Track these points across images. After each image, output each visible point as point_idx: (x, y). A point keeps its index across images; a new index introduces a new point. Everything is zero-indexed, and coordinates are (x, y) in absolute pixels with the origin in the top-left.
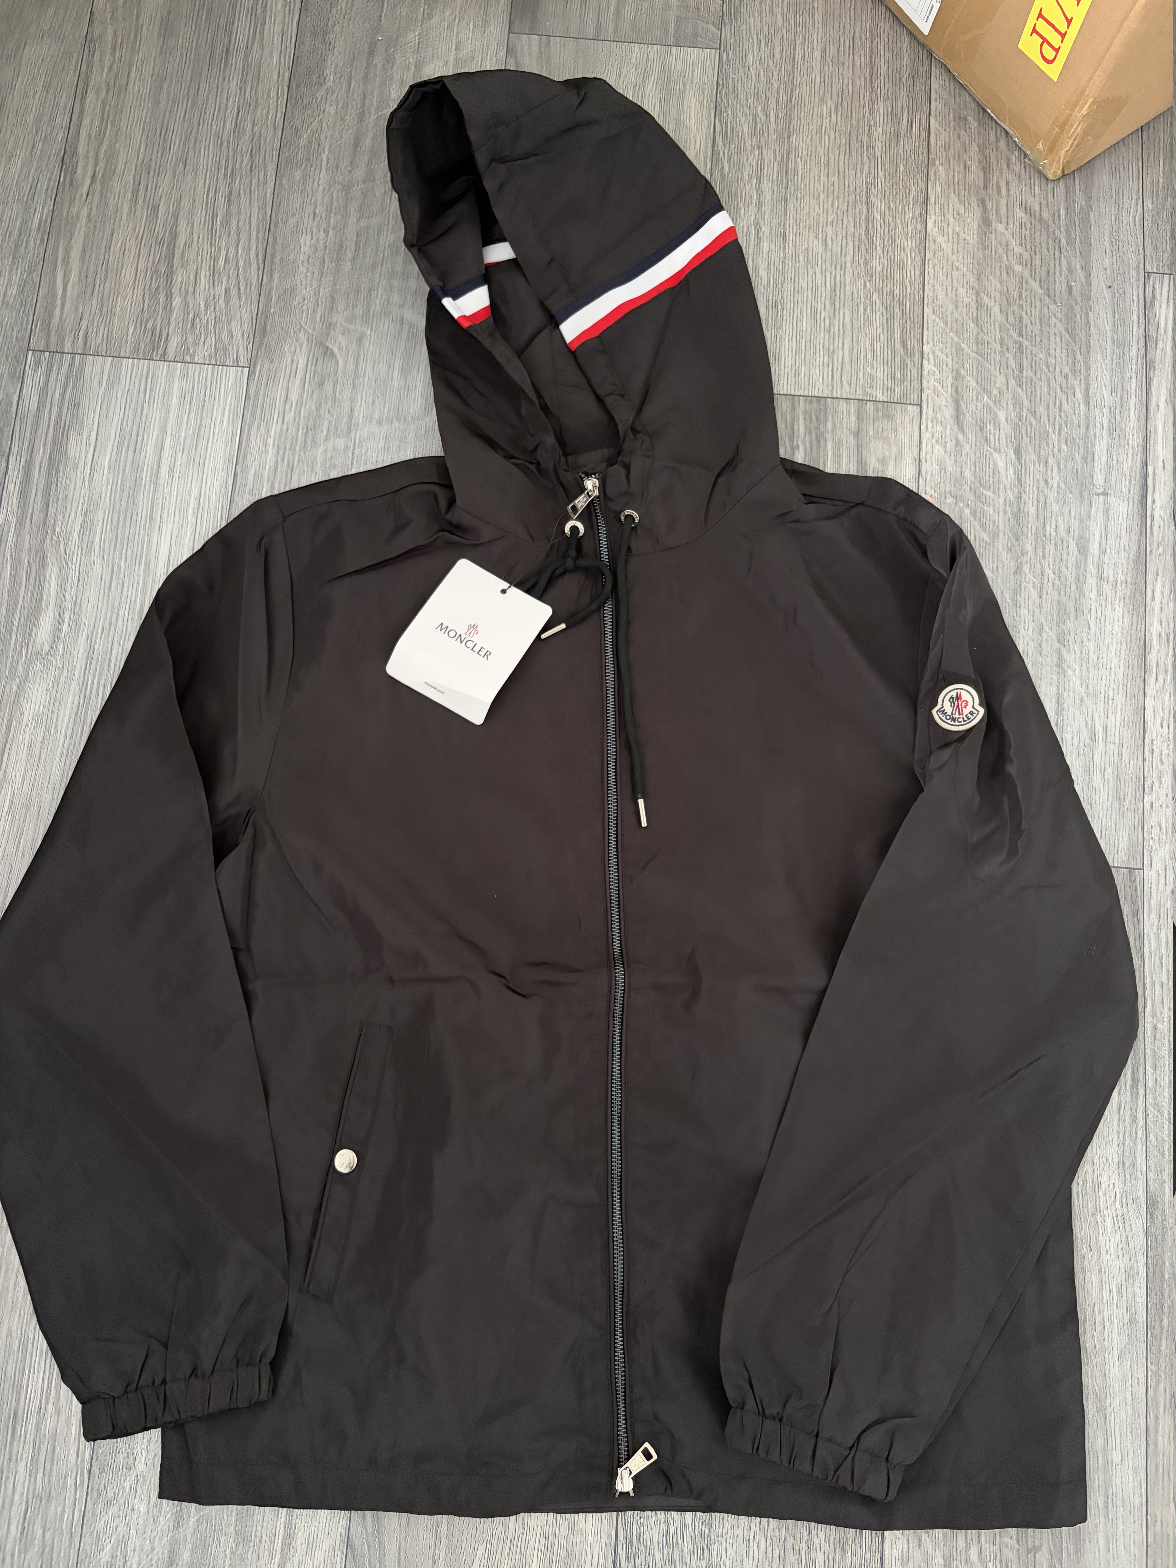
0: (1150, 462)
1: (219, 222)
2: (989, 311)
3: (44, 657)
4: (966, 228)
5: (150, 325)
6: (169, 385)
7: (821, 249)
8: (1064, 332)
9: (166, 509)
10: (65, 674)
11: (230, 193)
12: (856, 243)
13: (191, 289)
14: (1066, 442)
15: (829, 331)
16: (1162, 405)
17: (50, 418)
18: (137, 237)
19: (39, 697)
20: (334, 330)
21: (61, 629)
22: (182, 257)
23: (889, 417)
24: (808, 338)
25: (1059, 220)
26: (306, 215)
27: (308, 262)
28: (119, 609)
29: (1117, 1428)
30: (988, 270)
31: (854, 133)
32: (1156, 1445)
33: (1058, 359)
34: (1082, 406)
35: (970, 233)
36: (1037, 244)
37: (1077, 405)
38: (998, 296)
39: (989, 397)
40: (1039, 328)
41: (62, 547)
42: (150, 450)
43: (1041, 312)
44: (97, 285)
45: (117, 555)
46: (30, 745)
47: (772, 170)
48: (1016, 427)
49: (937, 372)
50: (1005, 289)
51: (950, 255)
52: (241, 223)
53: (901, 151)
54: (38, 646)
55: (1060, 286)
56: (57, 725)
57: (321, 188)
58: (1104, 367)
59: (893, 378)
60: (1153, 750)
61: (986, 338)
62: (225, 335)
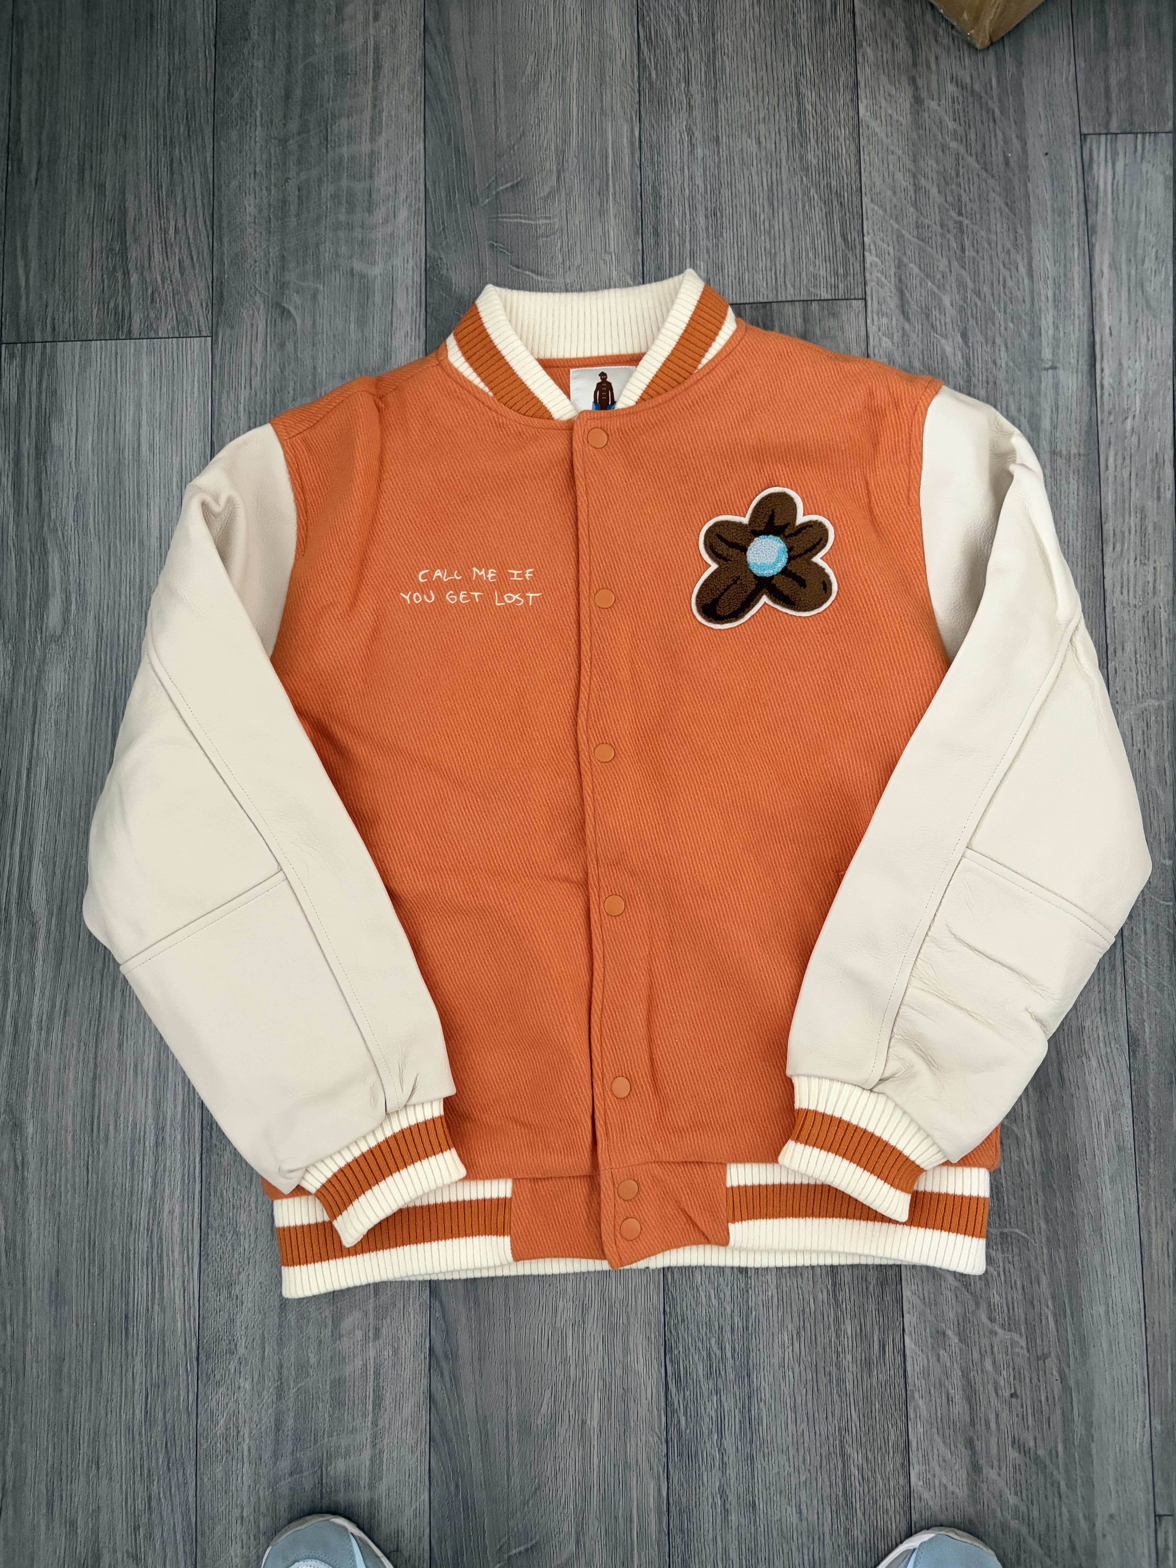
0: (1097, 331)
1: (164, 193)
2: (926, 192)
3: (57, 639)
4: (899, 109)
5: (112, 305)
6: (138, 363)
7: (754, 148)
8: (1003, 206)
9: (151, 485)
10: (79, 653)
11: (172, 161)
12: (790, 138)
13: (146, 265)
14: (1012, 318)
15: (769, 233)
16: (1106, 270)
17: (31, 408)
18: (89, 218)
19: (58, 677)
20: (288, 289)
21: (70, 611)
22: (134, 232)
23: (834, 315)
24: (749, 243)
25: (992, 89)
26: (248, 176)
27: (255, 223)
28: (120, 587)
29: (1113, 1244)
30: (924, 150)
31: (778, 23)
32: (1150, 1257)
33: (999, 235)
34: (1026, 281)
35: (903, 115)
36: (971, 118)
37: (1021, 280)
38: (935, 177)
39: (933, 283)
40: (978, 203)
41: (60, 533)
42: (129, 428)
43: (979, 188)
44: (57, 271)
45: (112, 534)
46: (57, 723)
47: (699, 73)
48: (962, 310)
49: (880, 263)
50: (942, 170)
51: (885, 138)
52: (186, 192)
53: (827, 35)
54: (51, 628)
55: (997, 159)
56: (78, 702)
57: (258, 144)
58: (1045, 238)
59: (836, 274)
60: (1114, 618)
61: (927, 222)
62: (184, 307)
